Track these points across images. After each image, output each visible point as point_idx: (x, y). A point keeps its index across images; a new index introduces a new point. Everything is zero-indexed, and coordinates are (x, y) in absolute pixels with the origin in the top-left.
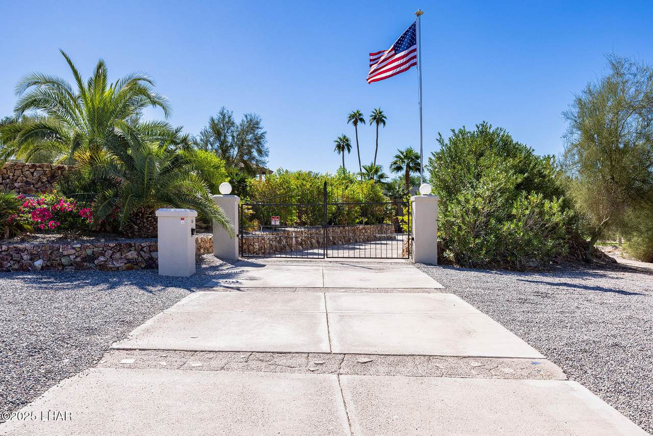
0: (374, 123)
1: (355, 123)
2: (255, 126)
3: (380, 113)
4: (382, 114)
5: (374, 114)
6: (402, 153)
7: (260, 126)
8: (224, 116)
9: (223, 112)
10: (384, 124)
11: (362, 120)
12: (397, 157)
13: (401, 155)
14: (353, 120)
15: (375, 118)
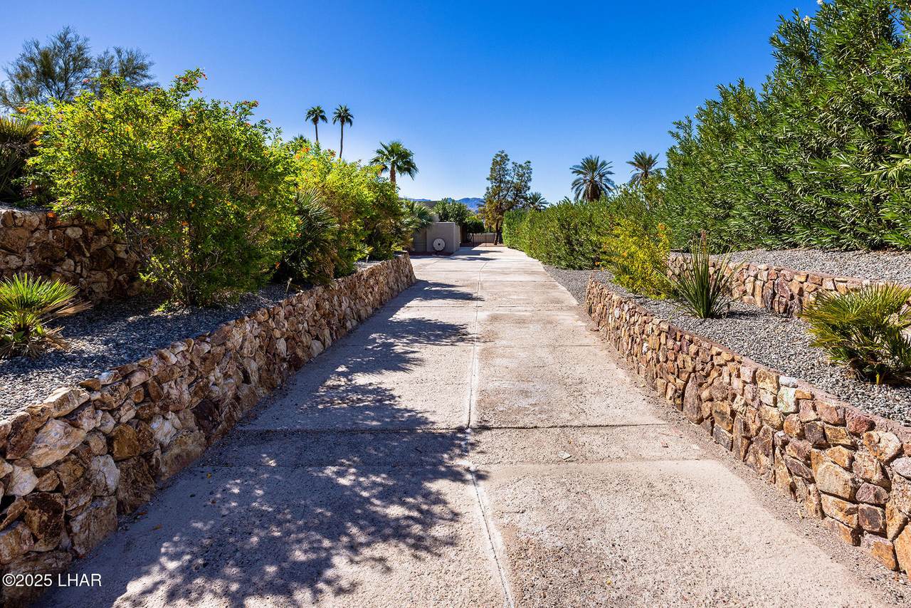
0: (338, 122)
1: (315, 121)
2: (138, 71)
3: (346, 111)
4: (348, 112)
5: (338, 112)
6: (386, 148)
7: (148, 73)
8: (68, 45)
9: (65, 36)
10: (351, 124)
11: (323, 118)
12: (379, 152)
13: (384, 150)
14: (312, 118)
15: (340, 116)
